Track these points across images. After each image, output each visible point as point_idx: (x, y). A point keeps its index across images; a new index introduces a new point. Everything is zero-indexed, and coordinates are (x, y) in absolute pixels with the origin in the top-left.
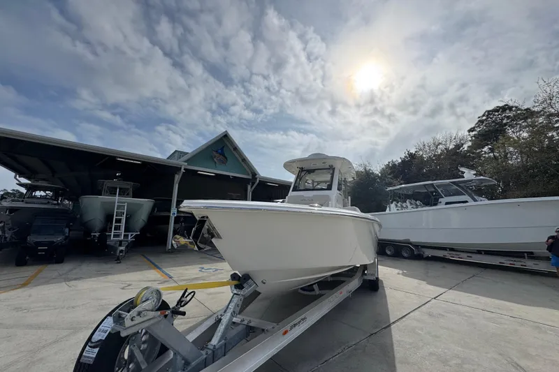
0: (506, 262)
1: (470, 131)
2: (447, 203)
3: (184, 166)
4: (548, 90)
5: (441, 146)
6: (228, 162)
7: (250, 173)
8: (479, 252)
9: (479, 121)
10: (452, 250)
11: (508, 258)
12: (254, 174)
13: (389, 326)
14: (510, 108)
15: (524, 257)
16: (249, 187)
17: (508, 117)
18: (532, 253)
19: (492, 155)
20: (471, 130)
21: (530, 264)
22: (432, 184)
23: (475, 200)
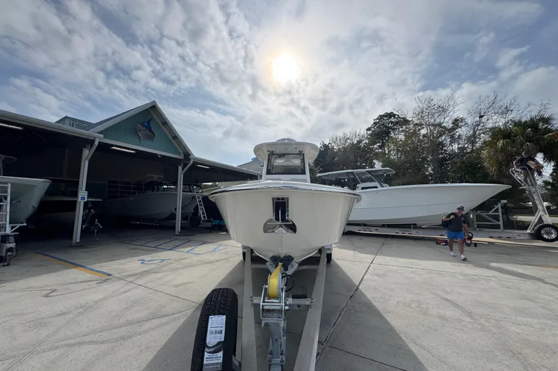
0: (400, 232)
1: (367, 130)
2: (363, 188)
3: (99, 139)
4: (421, 106)
5: (348, 141)
6: (155, 139)
7: (182, 152)
8: (383, 226)
9: (375, 123)
10: (365, 225)
11: (401, 229)
12: (187, 155)
13: (357, 288)
14: (394, 115)
15: (410, 228)
16: (180, 168)
17: (392, 122)
18: (416, 224)
19: (380, 150)
20: (369, 129)
21: (414, 233)
22: (353, 172)
23: (382, 186)
